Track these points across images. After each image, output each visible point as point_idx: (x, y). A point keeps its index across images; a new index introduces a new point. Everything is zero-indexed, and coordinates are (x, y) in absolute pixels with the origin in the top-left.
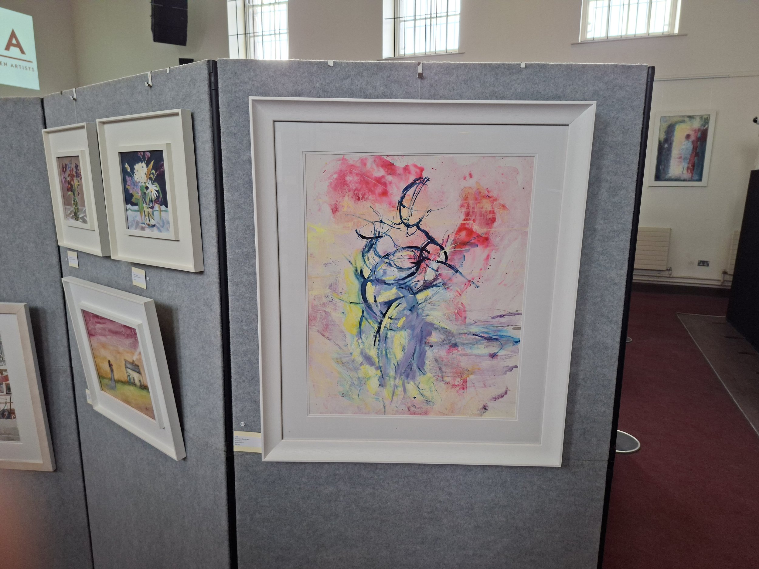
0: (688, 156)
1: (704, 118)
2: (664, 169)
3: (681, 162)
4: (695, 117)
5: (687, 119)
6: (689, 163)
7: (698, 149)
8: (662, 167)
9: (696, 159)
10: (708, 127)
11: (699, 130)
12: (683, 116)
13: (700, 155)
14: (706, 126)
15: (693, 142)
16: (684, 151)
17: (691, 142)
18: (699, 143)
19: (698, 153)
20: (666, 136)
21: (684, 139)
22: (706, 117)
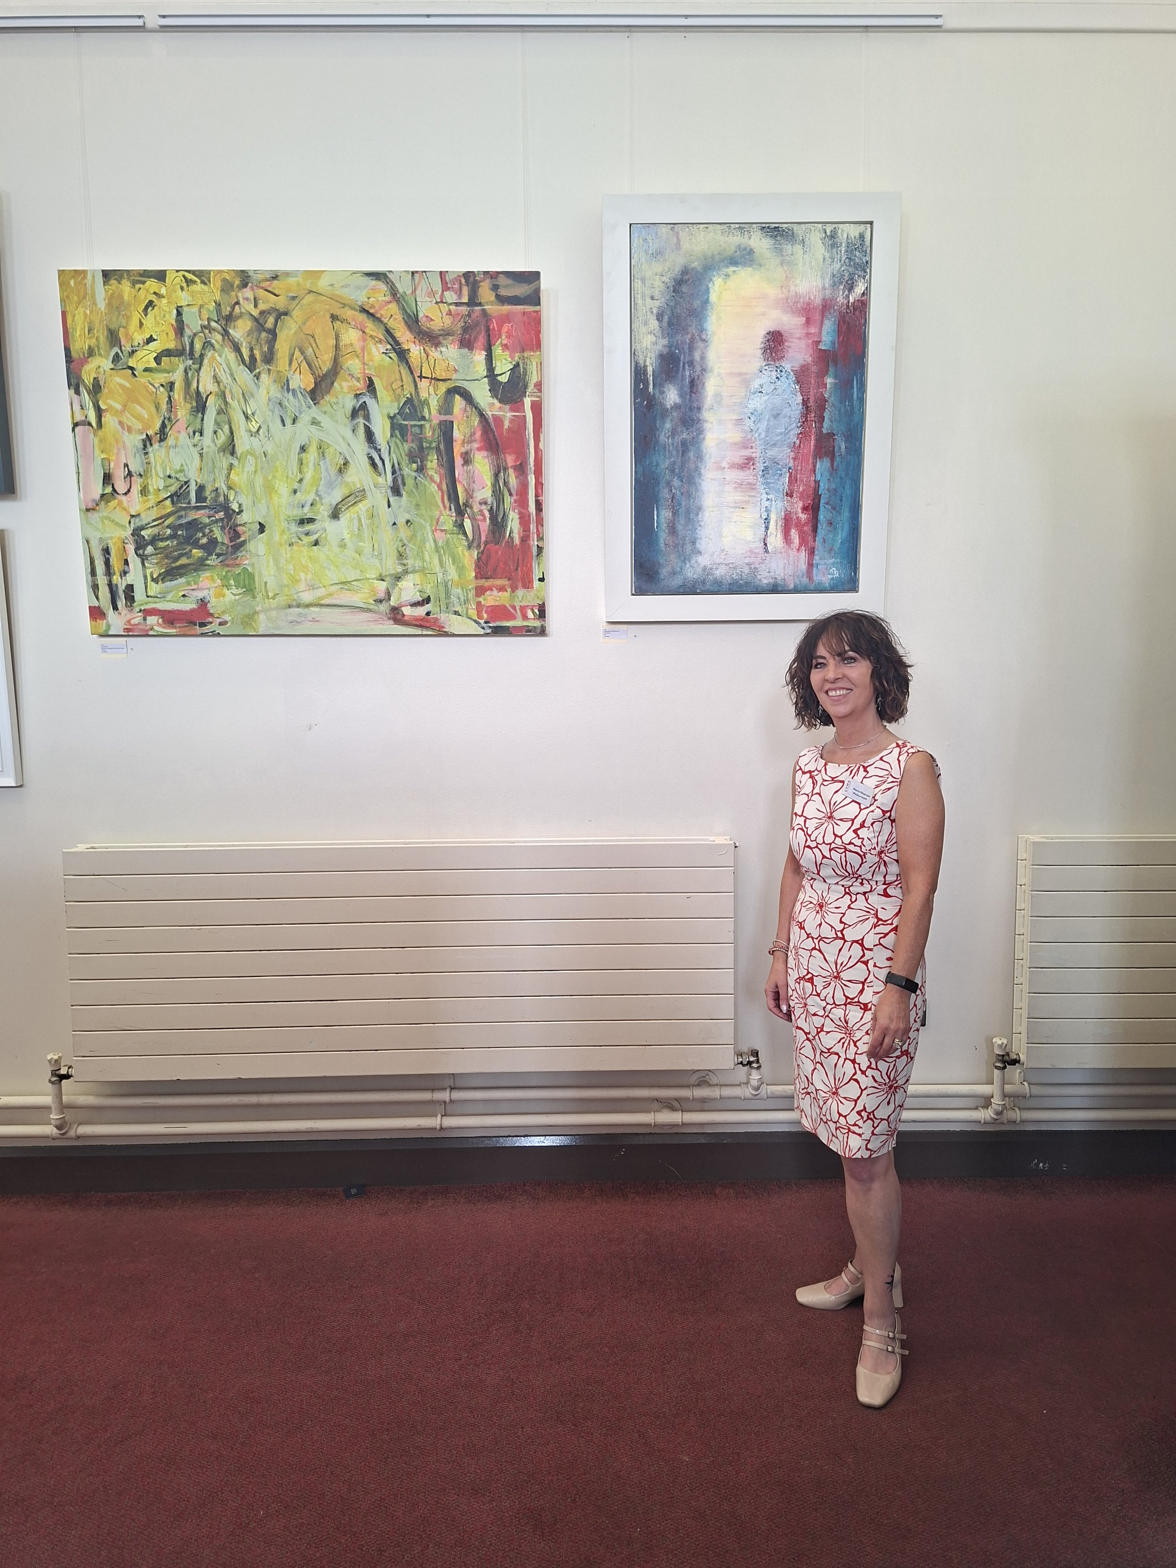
0: (785, 455)
1: (842, 237)
2: (673, 530)
3: (752, 487)
4: (799, 230)
5: (760, 243)
6: (790, 494)
7: (826, 415)
8: (662, 516)
9: (823, 465)
10: (866, 293)
11: (826, 306)
12: (743, 227)
13: (841, 445)
14: (860, 288)
15: (801, 376)
16: (763, 426)
17: (792, 377)
18: (829, 381)
19: (831, 435)
20: (665, 342)
21: (757, 361)
22: (854, 232)
